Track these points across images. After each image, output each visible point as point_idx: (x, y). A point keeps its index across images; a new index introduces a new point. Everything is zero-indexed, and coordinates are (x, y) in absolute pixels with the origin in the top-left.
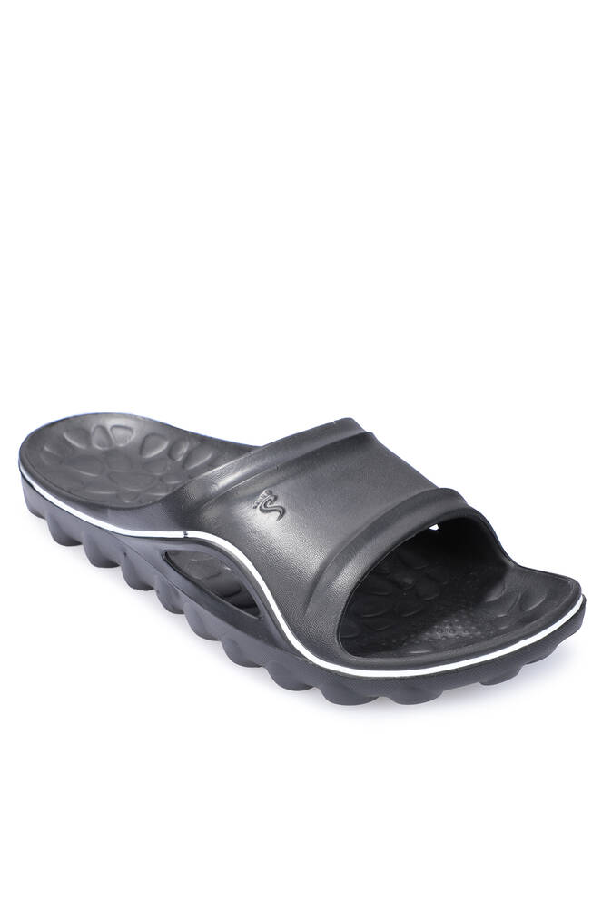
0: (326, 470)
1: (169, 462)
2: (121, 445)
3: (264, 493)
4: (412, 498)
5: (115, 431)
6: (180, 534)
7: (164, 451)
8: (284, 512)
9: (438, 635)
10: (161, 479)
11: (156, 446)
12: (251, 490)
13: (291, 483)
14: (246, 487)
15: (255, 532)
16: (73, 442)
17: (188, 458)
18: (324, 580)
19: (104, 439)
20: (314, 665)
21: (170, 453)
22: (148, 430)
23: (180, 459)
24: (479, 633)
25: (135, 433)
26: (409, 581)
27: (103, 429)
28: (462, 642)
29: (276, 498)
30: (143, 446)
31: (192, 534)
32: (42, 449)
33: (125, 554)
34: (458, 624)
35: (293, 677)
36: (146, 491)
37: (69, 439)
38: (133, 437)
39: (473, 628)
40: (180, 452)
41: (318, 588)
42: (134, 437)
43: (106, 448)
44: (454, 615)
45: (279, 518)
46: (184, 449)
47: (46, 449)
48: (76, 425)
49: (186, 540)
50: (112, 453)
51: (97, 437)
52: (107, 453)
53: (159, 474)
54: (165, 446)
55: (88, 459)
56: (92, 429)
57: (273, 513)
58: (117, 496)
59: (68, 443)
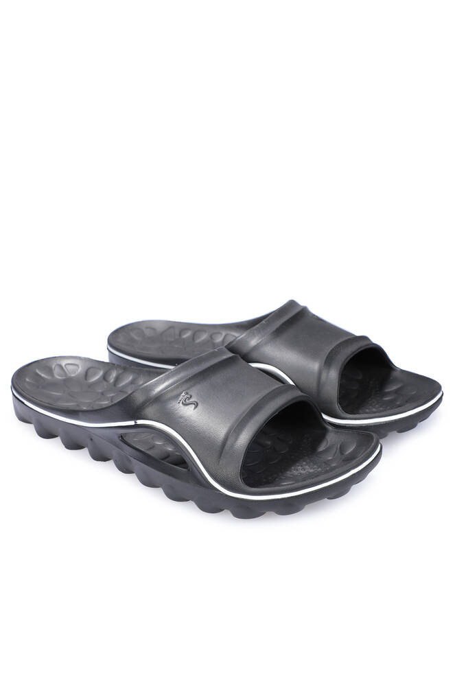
0: (218, 378)
1: (105, 383)
2: (73, 375)
3: (183, 394)
4: (272, 391)
5: (68, 367)
6: (132, 423)
7: (101, 377)
8: (197, 405)
9: (295, 473)
10: (102, 394)
11: (95, 374)
12: (175, 393)
13: (198, 387)
14: (172, 390)
15: (181, 417)
16: (43, 375)
17: (117, 379)
18: (229, 443)
19: (62, 372)
20: (227, 495)
21: (105, 378)
22: (88, 365)
23: (112, 381)
24: (320, 469)
25: (80, 366)
26: (269, 443)
27: (61, 366)
28: (310, 476)
29: (191, 397)
30: (86, 375)
31: (140, 422)
32: (25, 380)
33: (91, 439)
34: (306, 465)
35: (211, 504)
36: (95, 401)
37: (40, 373)
38: (79, 370)
39: (315, 466)
40: (111, 377)
41: (226, 448)
42: (81, 370)
43: (64, 378)
44: (302, 460)
45: (195, 408)
46: (114, 374)
47: (27, 380)
48: (43, 364)
49: (136, 426)
50: (68, 381)
51: (56, 371)
52: (64, 380)
53: (100, 391)
54: (101, 373)
55: (54, 385)
56: (53, 366)
57: (190, 405)
58: (78, 405)
59: (40, 376)
